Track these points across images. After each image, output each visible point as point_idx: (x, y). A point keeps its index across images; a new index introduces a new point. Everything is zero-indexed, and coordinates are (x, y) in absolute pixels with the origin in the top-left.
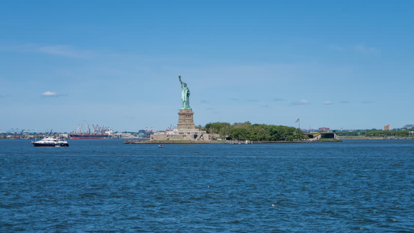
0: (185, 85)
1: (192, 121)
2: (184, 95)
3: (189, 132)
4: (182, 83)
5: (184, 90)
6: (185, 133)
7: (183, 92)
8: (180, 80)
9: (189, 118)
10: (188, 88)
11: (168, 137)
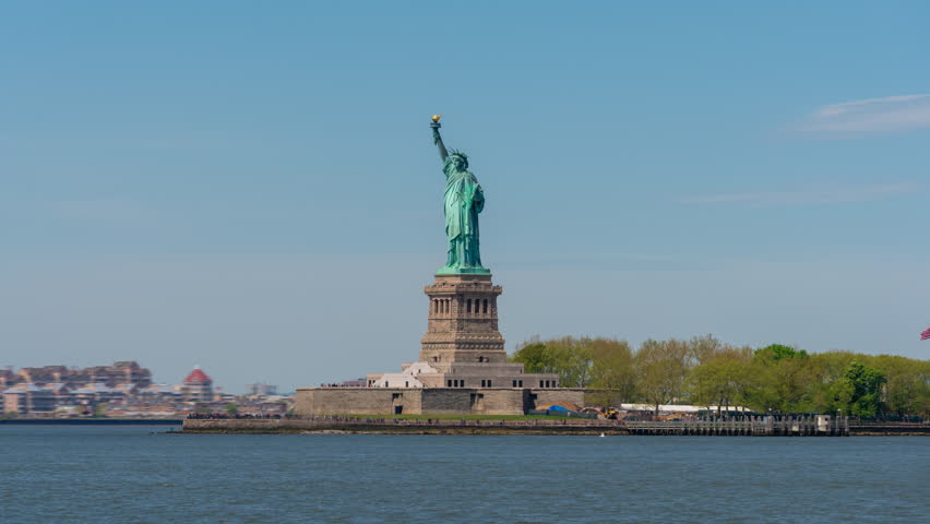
0: (463, 164)
1: (495, 327)
2: (454, 208)
3: (487, 375)
4: (444, 153)
5: (457, 186)
6: (471, 380)
7: (451, 197)
8: (438, 139)
9: (481, 315)
10: (473, 179)
11: (397, 402)
